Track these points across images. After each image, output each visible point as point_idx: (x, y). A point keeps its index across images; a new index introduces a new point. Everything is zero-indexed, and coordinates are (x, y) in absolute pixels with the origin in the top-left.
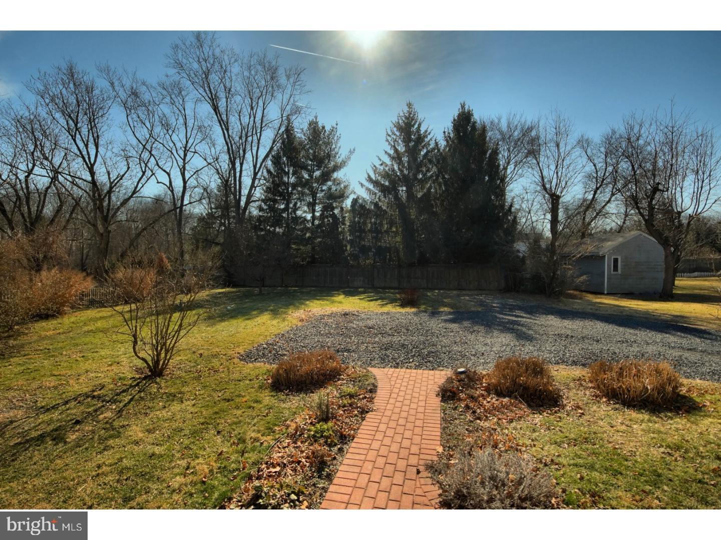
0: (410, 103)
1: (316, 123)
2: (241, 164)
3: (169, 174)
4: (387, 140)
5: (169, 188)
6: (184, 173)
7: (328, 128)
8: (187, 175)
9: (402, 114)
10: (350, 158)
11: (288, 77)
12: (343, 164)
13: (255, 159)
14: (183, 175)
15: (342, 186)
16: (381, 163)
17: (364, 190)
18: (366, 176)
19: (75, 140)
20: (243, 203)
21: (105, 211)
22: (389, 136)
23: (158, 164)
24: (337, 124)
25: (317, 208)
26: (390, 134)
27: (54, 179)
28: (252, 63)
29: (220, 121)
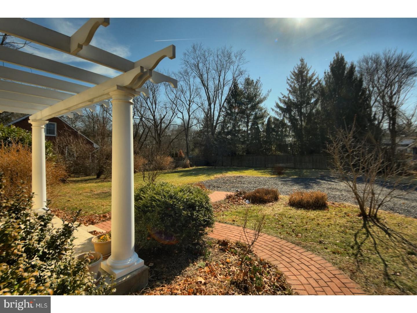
0: (302, 59)
1: (249, 79)
2: (215, 105)
3: (182, 113)
4: (288, 83)
5: (182, 120)
6: (189, 111)
7: (255, 81)
8: (190, 113)
9: (296, 66)
10: (268, 95)
11: (236, 57)
12: (265, 98)
13: (220, 101)
14: (189, 113)
15: (263, 111)
16: (283, 96)
17: (274, 112)
18: (275, 104)
19: (147, 103)
20: (215, 124)
21: (159, 132)
22: (289, 80)
23: (178, 110)
24: (260, 78)
25: (249, 124)
26: (290, 78)
27: (141, 119)
28: (218, 54)
29: (204, 85)
